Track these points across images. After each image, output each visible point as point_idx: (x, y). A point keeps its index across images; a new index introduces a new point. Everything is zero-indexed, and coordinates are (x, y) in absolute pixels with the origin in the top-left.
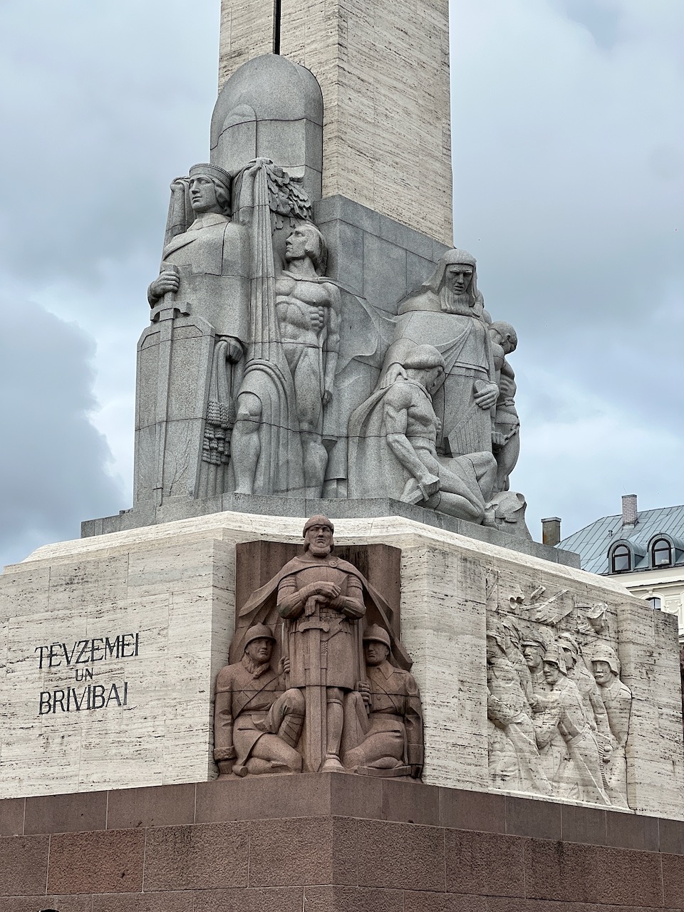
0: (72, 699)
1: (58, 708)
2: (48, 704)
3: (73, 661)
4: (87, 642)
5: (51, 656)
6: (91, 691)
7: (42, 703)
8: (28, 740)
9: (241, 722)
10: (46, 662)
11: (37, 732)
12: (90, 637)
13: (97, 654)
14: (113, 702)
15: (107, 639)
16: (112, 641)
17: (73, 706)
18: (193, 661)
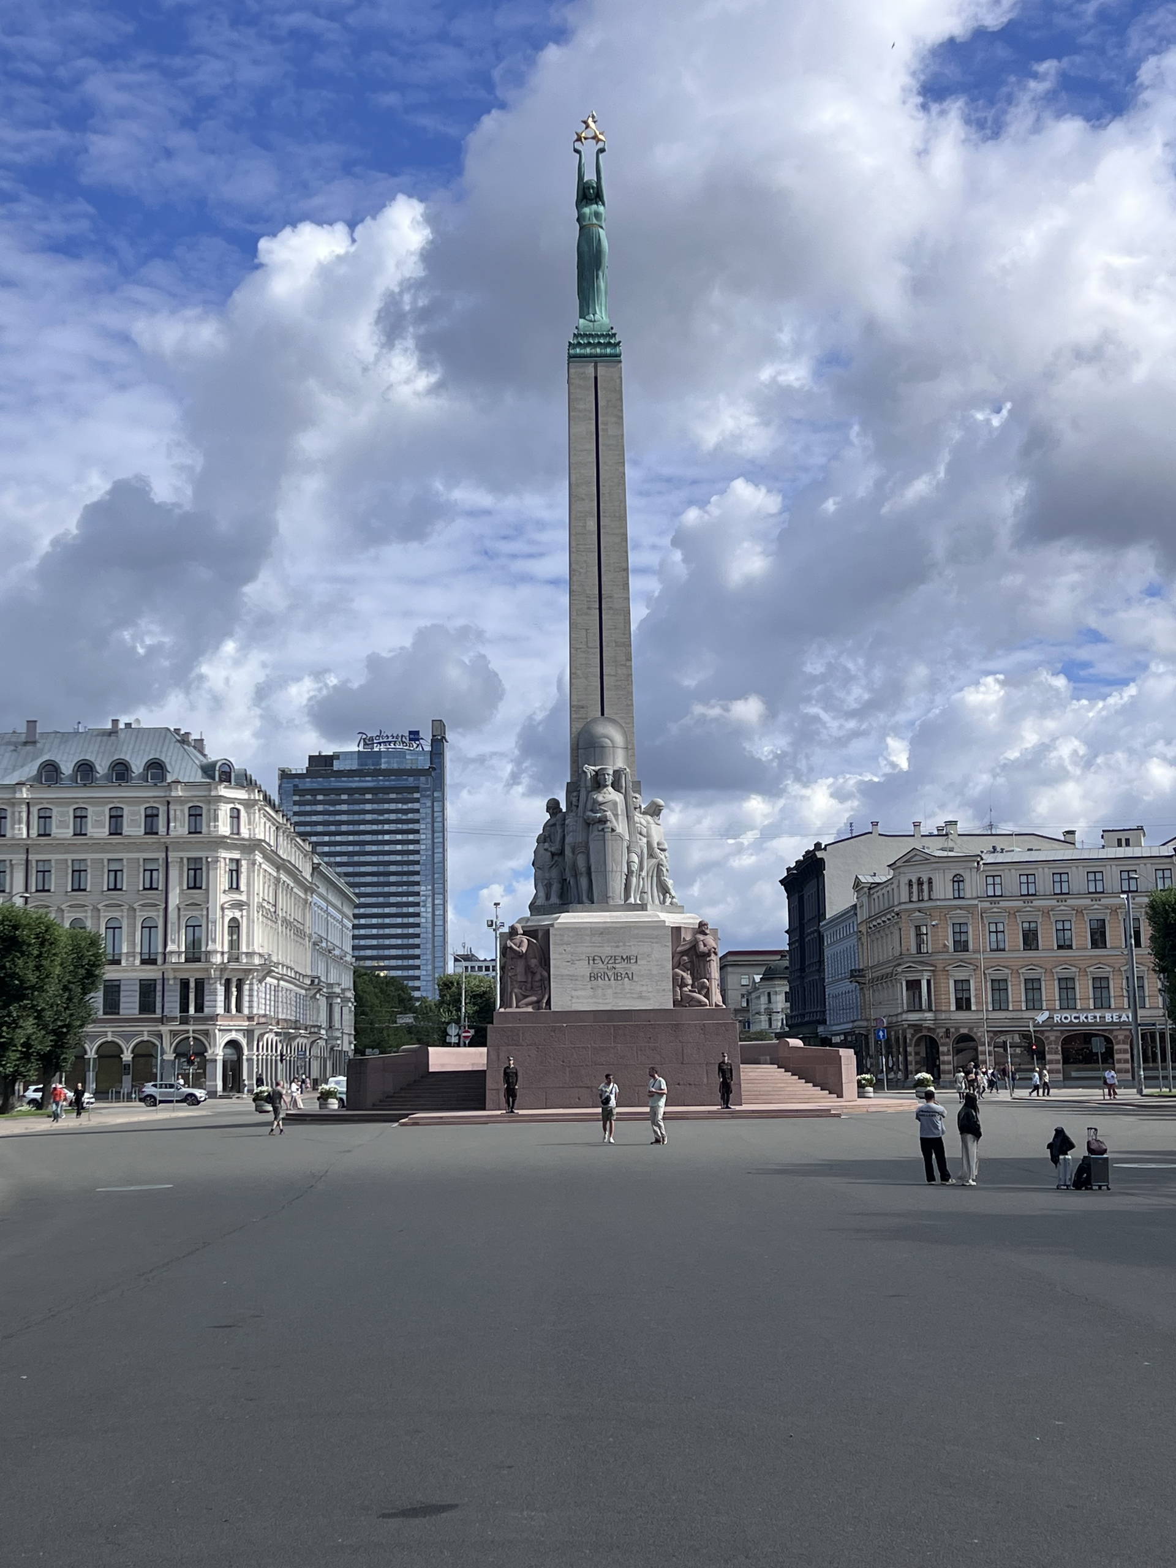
0: (606, 976)
1: (599, 979)
2: (594, 977)
3: (605, 963)
4: (612, 957)
5: (594, 960)
6: (616, 975)
7: (591, 977)
8: (584, 989)
10: (591, 962)
11: (589, 986)
12: (614, 954)
13: (617, 961)
14: (627, 979)
15: (622, 957)
16: (624, 957)
17: (606, 979)
18: (664, 967)
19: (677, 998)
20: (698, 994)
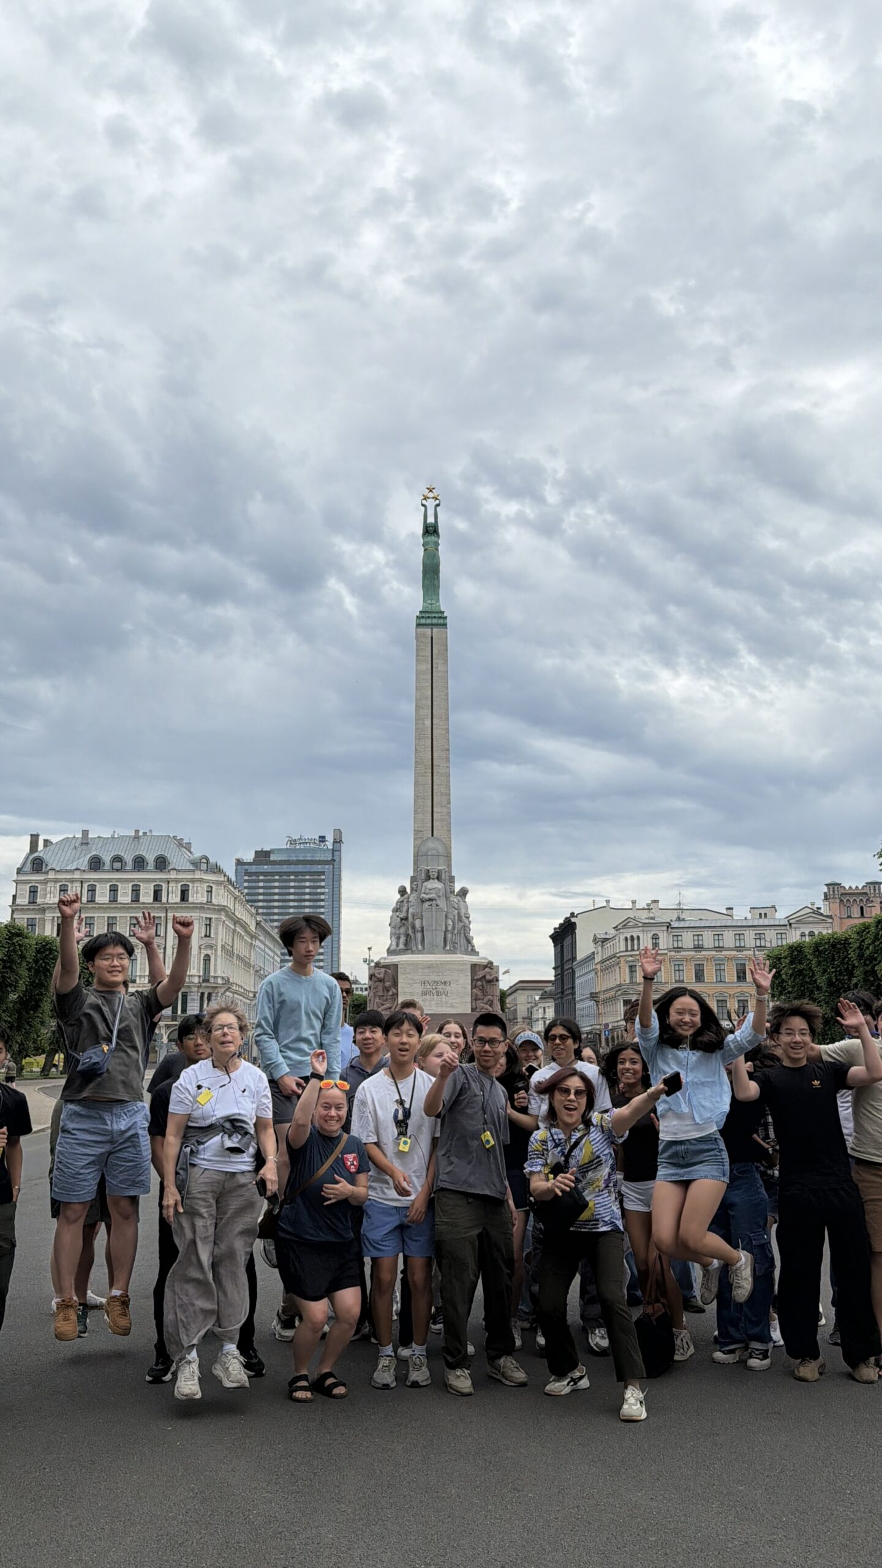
1: (427, 995)
3: (431, 985)
4: (435, 981)
6: (437, 993)
9: (478, 1001)
10: (423, 984)
13: (438, 984)
14: (444, 995)
15: (441, 982)
17: (432, 995)
18: (466, 988)
19: (474, 1007)
20: (486, 1004)
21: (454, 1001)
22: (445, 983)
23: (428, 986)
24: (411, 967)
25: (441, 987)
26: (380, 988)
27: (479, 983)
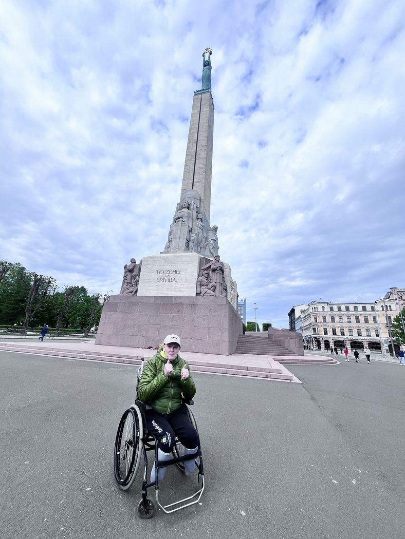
0: (164, 280)
1: (161, 281)
3: (165, 273)
4: (168, 270)
5: (160, 272)
6: (169, 279)
7: (157, 280)
8: (153, 286)
9: (202, 287)
11: (156, 285)
13: (170, 273)
14: (174, 281)
15: (173, 270)
18: (193, 276)
19: (199, 291)
20: (210, 289)
21: (182, 286)
22: (176, 271)
23: (163, 275)
24: (152, 260)
25: (172, 275)
26: (129, 277)
27: (205, 272)
